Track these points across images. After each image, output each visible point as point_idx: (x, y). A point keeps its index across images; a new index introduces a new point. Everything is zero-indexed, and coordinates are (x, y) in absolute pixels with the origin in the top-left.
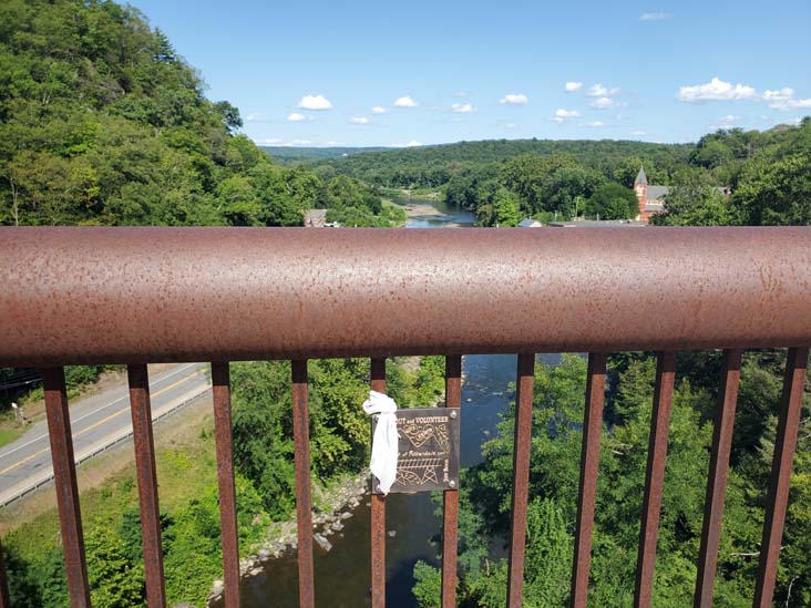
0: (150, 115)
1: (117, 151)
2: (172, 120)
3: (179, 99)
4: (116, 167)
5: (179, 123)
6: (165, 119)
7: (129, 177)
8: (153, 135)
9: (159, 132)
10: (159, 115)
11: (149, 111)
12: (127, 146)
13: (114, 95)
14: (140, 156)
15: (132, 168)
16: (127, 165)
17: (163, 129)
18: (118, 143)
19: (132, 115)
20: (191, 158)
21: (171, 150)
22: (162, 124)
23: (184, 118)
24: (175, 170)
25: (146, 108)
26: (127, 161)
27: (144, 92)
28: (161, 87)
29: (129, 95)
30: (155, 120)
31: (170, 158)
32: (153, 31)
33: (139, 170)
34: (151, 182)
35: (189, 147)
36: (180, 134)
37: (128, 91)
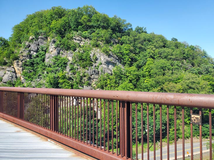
0: (199, 72)
1: (188, 81)
2: (205, 73)
3: (208, 67)
4: (187, 85)
5: (207, 73)
6: (203, 72)
7: (190, 88)
8: (199, 77)
9: (201, 76)
10: (201, 72)
11: (199, 71)
12: (191, 80)
13: (190, 67)
14: (194, 82)
15: (192, 86)
16: (190, 85)
17: (202, 75)
18: (189, 79)
19: (194, 72)
20: (209, 83)
21: (203, 81)
22: (202, 74)
23: (209, 72)
24: (204, 86)
25: (198, 70)
26: (190, 84)
27: (198, 66)
28: (203, 64)
29: (194, 67)
30: (200, 73)
31: (203, 83)
32: (202, 50)
33: (193, 86)
34: (196, 89)
35: (209, 79)
36: (208, 76)
37: (193, 66)
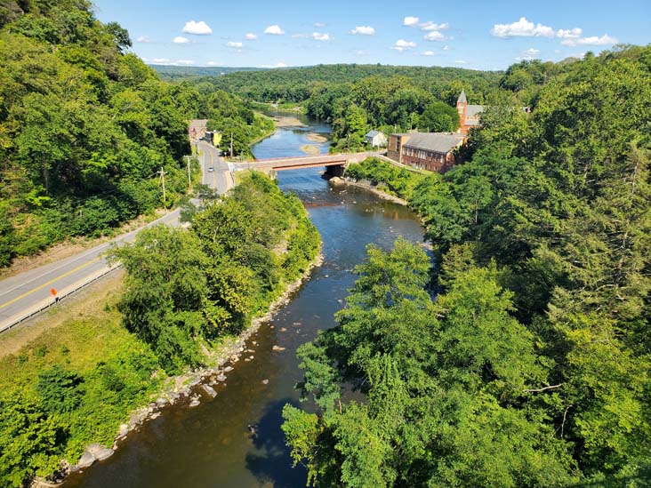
0: (47, 33)
1: (18, 65)
2: (67, 38)
3: (73, 19)
4: (17, 79)
5: (73, 41)
6: (60, 36)
7: (30, 88)
8: (51, 51)
9: (56, 49)
10: (55, 33)
11: (46, 29)
12: (27, 60)
13: (14, 15)
14: (40, 70)
15: (32, 80)
16: (27, 77)
17: (60, 45)
18: (19, 57)
19: (31, 32)
20: (86, 73)
21: (68, 66)
22: (58, 41)
23: (78, 37)
24: (72, 83)
25: (43, 27)
26: (27, 74)
27: (41, 12)
28: (56, 8)
29: (28, 15)
30: (52, 38)
31: (66, 72)
33: (39, 82)
34: (50, 93)
35: (83, 62)
36: (76, 51)
37: (27, 11)
